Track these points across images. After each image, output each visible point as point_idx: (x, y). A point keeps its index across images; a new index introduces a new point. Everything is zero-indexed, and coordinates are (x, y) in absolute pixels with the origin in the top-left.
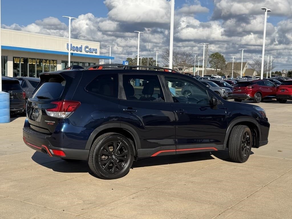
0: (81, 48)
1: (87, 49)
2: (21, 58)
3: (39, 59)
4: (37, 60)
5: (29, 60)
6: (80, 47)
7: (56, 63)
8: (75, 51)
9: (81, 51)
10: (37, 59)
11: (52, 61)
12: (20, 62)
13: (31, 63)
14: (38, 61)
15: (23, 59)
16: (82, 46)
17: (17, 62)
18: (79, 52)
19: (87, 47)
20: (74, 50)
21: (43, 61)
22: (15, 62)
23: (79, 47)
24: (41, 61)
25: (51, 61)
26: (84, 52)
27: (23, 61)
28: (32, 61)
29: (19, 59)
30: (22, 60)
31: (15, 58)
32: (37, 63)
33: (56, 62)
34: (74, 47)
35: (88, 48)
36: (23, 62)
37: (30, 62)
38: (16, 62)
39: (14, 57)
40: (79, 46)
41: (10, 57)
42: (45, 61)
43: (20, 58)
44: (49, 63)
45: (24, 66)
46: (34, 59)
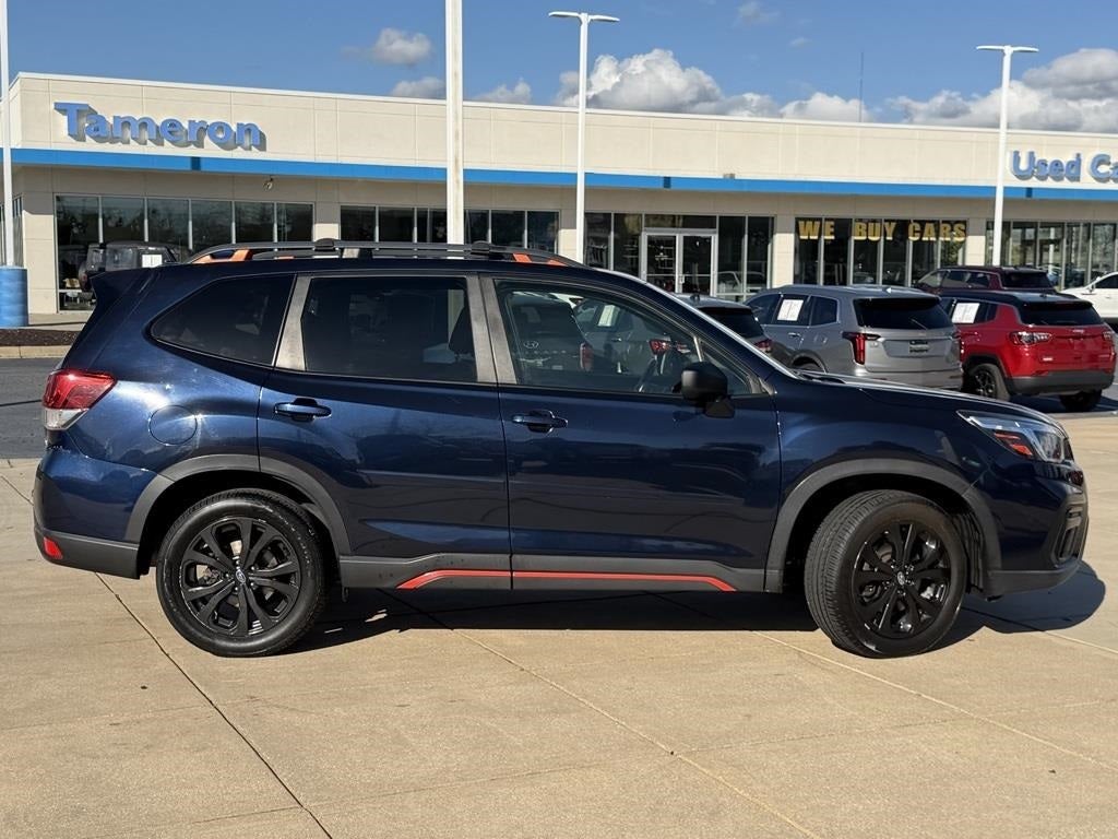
0: (1076, 164)
1: (1103, 169)
2: (827, 220)
3: (893, 221)
4: (887, 224)
5: (856, 226)
6: (1069, 163)
7: (965, 231)
8: (1049, 178)
9: (1076, 178)
10: (886, 221)
11: (949, 227)
12: (820, 236)
13: (864, 238)
14: (890, 228)
15: (832, 223)
16: (1078, 155)
17: (811, 237)
18: (1066, 184)
19: (1102, 160)
20: (1044, 174)
21: (911, 227)
22: (802, 237)
23: (1065, 165)
24: (902, 227)
25: (942, 226)
26: (1087, 182)
27: (832, 230)
28: (867, 230)
29: (817, 223)
30: (828, 226)
31: (801, 223)
32: (885, 235)
33: (963, 227)
34: (1044, 163)
35: (1109, 164)
36: (832, 234)
37: (860, 235)
38: (806, 237)
39: (798, 220)
40: (1066, 158)
41: (784, 218)
42: (918, 227)
43: (820, 220)
44: (933, 233)
45: (836, 251)
46: (874, 221)
